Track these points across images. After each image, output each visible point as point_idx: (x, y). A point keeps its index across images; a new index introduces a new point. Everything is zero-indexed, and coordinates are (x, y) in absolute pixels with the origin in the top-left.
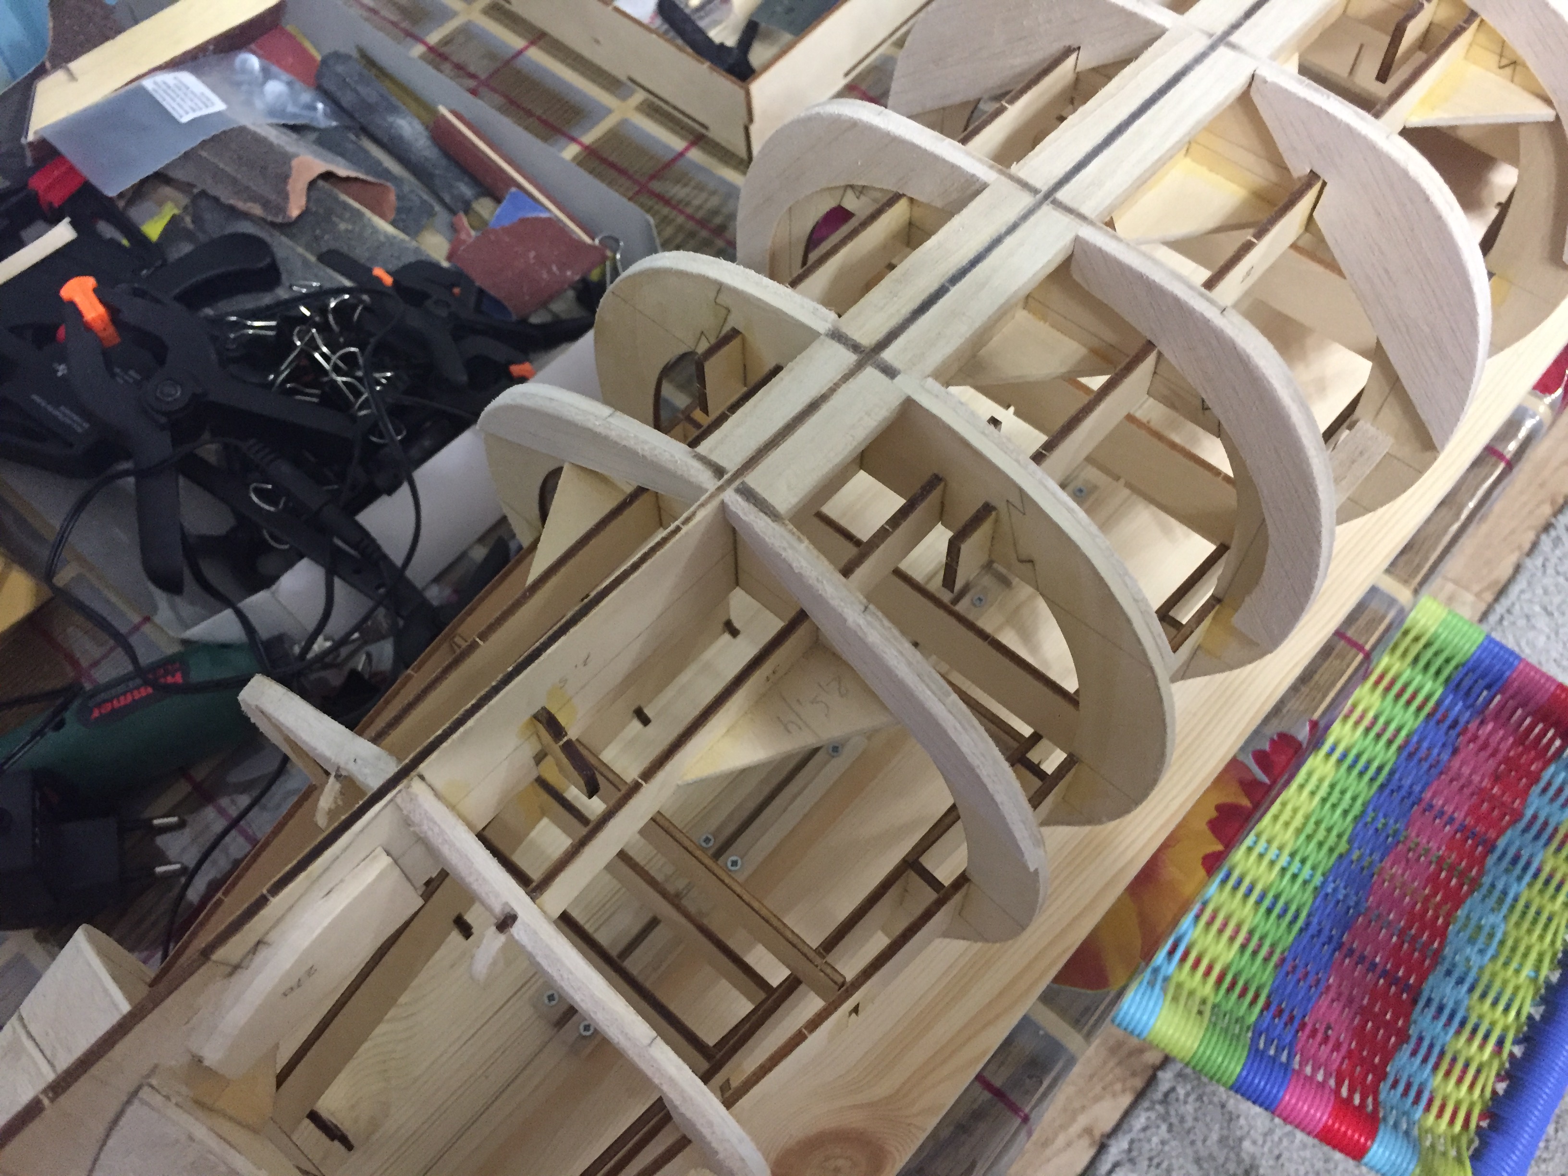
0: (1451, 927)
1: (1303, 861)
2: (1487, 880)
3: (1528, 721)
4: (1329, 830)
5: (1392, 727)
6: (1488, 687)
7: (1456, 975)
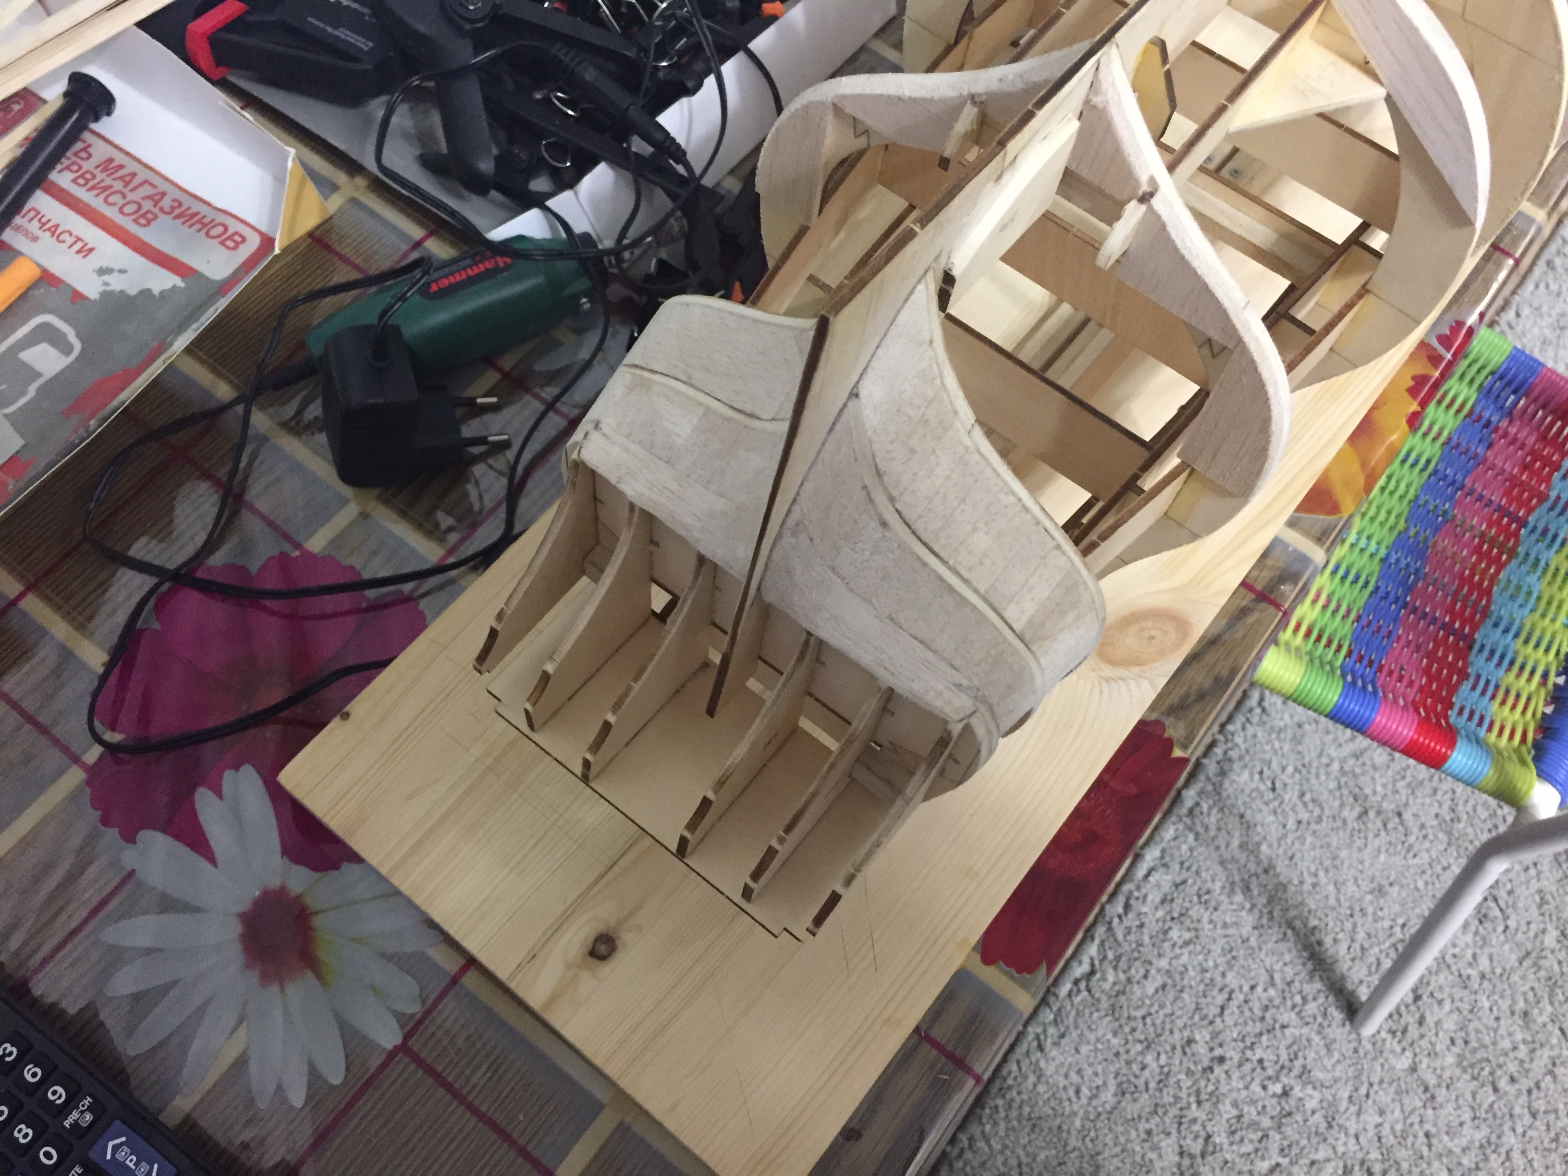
0: (1495, 588)
1: (1369, 538)
2: (1521, 550)
3: (1549, 419)
4: (1389, 512)
5: (1436, 429)
6: (1514, 392)
7: (1502, 627)
